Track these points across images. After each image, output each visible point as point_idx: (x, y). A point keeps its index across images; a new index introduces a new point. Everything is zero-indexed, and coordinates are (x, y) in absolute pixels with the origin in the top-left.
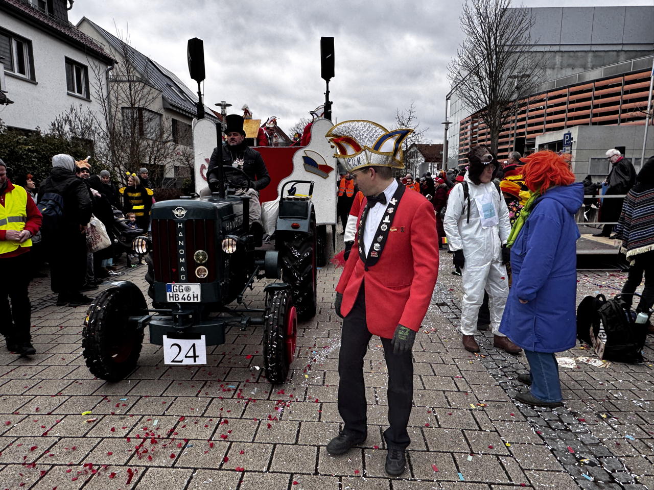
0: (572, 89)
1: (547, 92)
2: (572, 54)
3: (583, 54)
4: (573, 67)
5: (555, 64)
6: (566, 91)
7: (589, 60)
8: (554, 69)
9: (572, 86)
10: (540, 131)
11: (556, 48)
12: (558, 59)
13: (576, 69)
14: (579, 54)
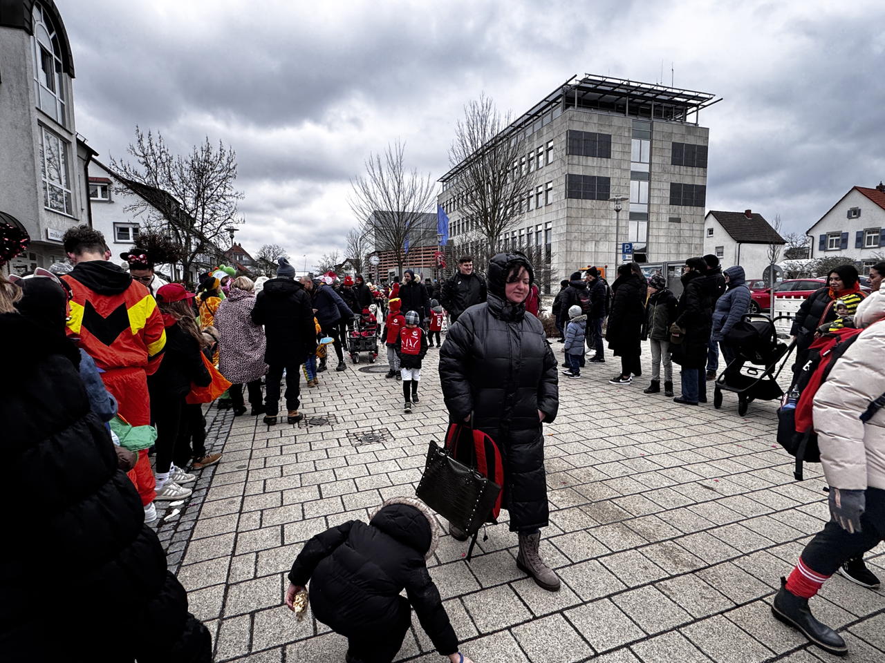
10: (392, 266)
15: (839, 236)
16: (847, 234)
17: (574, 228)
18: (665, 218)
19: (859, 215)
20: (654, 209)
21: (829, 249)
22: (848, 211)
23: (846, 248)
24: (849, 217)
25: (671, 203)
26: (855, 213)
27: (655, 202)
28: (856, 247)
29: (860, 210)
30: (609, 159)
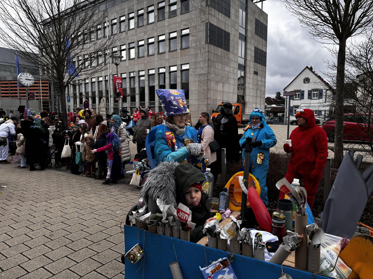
2: (4, 66)
3: (10, 67)
4: (5, 71)
7: (12, 69)
13: (7, 72)
14: (7, 66)
15: (299, 92)
16: (304, 91)
17: (212, 69)
18: (252, 71)
19: (309, 82)
20: (248, 63)
21: (295, 99)
22: (304, 79)
23: (303, 99)
24: (304, 82)
25: (255, 61)
26: (307, 80)
27: (249, 59)
28: (308, 99)
29: (309, 79)
30: (229, 19)
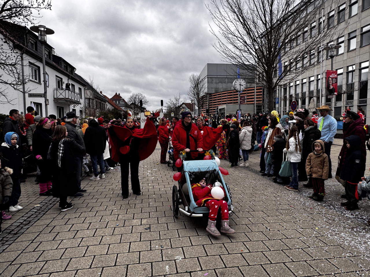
0: (228, 92)
1: (222, 92)
5: (225, 82)
6: (226, 92)
8: (225, 83)
9: (228, 91)
10: (220, 104)
11: (226, 77)
12: (226, 80)
